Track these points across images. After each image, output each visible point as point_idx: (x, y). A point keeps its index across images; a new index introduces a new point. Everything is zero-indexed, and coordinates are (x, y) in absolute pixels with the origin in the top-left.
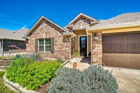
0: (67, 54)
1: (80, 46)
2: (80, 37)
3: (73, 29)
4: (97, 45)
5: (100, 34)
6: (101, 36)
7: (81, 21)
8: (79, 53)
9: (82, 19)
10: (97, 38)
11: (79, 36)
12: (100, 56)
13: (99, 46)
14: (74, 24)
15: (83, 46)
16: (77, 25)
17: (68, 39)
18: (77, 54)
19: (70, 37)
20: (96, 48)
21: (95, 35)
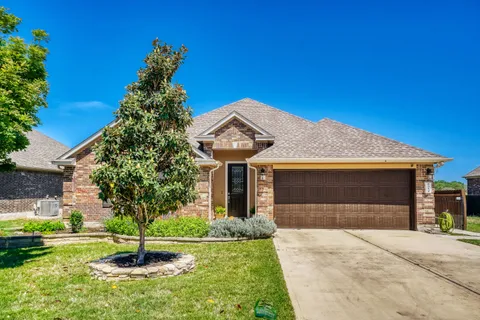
0: (203, 208)
1: (230, 190)
2: (230, 166)
3: (214, 147)
4: (265, 189)
5: (269, 169)
6: (272, 174)
7: (233, 129)
8: (226, 209)
9: (236, 126)
10: (264, 177)
11: (227, 163)
12: (271, 208)
13: (269, 190)
14: (217, 135)
15: (238, 190)
16: (225, 137)
17: (205, 173)
18: (222, 212)
19: (210, 169)
20: (263, 195)
21: (263, 171)
